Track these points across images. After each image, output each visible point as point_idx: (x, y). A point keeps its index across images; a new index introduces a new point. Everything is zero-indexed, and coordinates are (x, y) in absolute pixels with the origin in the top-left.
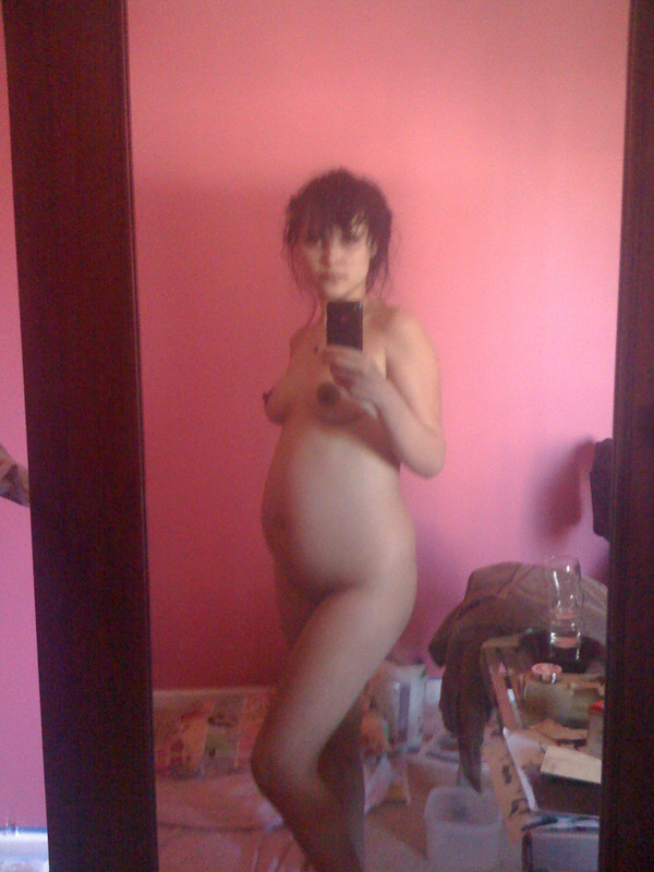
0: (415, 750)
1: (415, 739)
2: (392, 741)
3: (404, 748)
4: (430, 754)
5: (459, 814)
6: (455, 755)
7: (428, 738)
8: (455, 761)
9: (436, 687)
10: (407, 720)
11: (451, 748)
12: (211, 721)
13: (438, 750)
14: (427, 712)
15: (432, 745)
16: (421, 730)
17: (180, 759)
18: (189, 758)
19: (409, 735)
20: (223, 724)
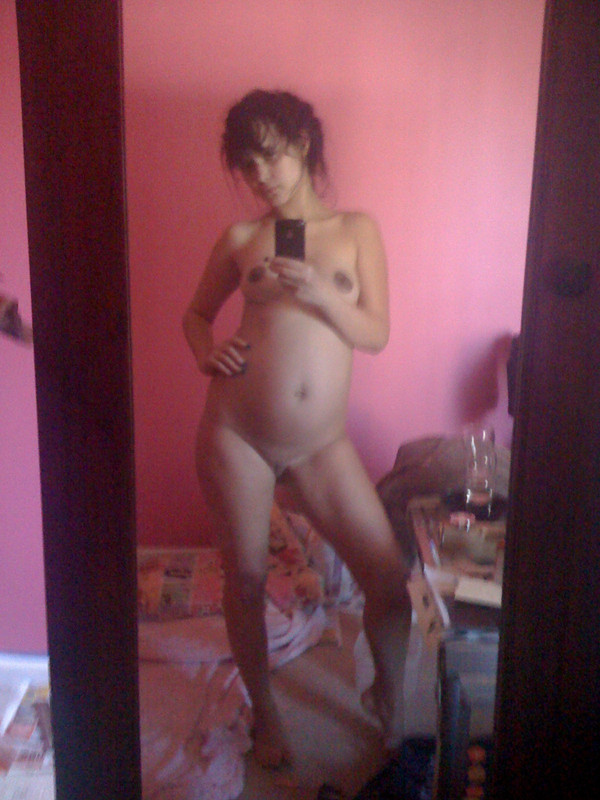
0: (346, 603)
1: (346, 593)
2: (327, 593)
3: (338, 601)
7: (357, 593)
12: (167, 573)
16: (352, 586)
18: (148, 604)
19: (341, 589)
20: (178, 576)
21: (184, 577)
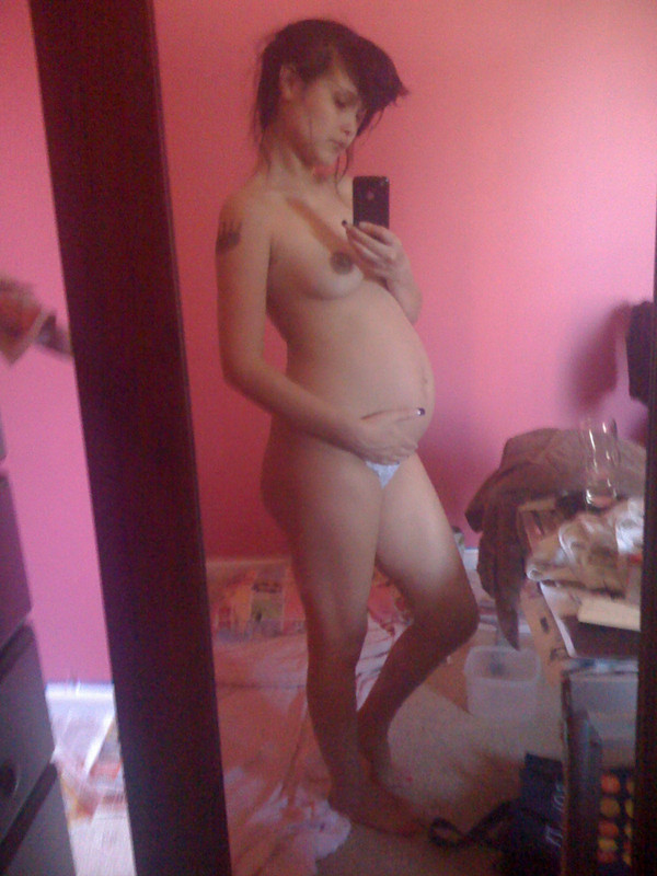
5: (497, 670)
6: (493, 616)
9: (473, 555)
11: (489, 611)
12: (256, 588)
17: (229, 623)
18: (236, 622)
20: (266, 591)
21: (273, 591)
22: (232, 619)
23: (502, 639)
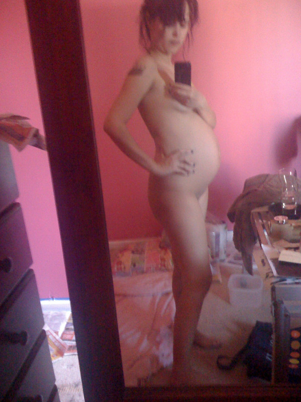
0: (223, 261)
1: (223, 256)
2: (212, 257)
3: (218, 260)
4: (230, 262)
5: (243, 285)
6: (241, 262)
7: (228, 255)
8: (241, 264)
9: (231, 234)
10: (219, 248)
11: (239, 259)
12: (133, 252)
13: (233, 260)
14: (227, 245)
15: (231, 258)
16: (225, 252)
17: (121, 268)
18: (125, 268)
19: (220, 254)
20: (138, 254)
22: (123, 266)
23: (245, 271)
